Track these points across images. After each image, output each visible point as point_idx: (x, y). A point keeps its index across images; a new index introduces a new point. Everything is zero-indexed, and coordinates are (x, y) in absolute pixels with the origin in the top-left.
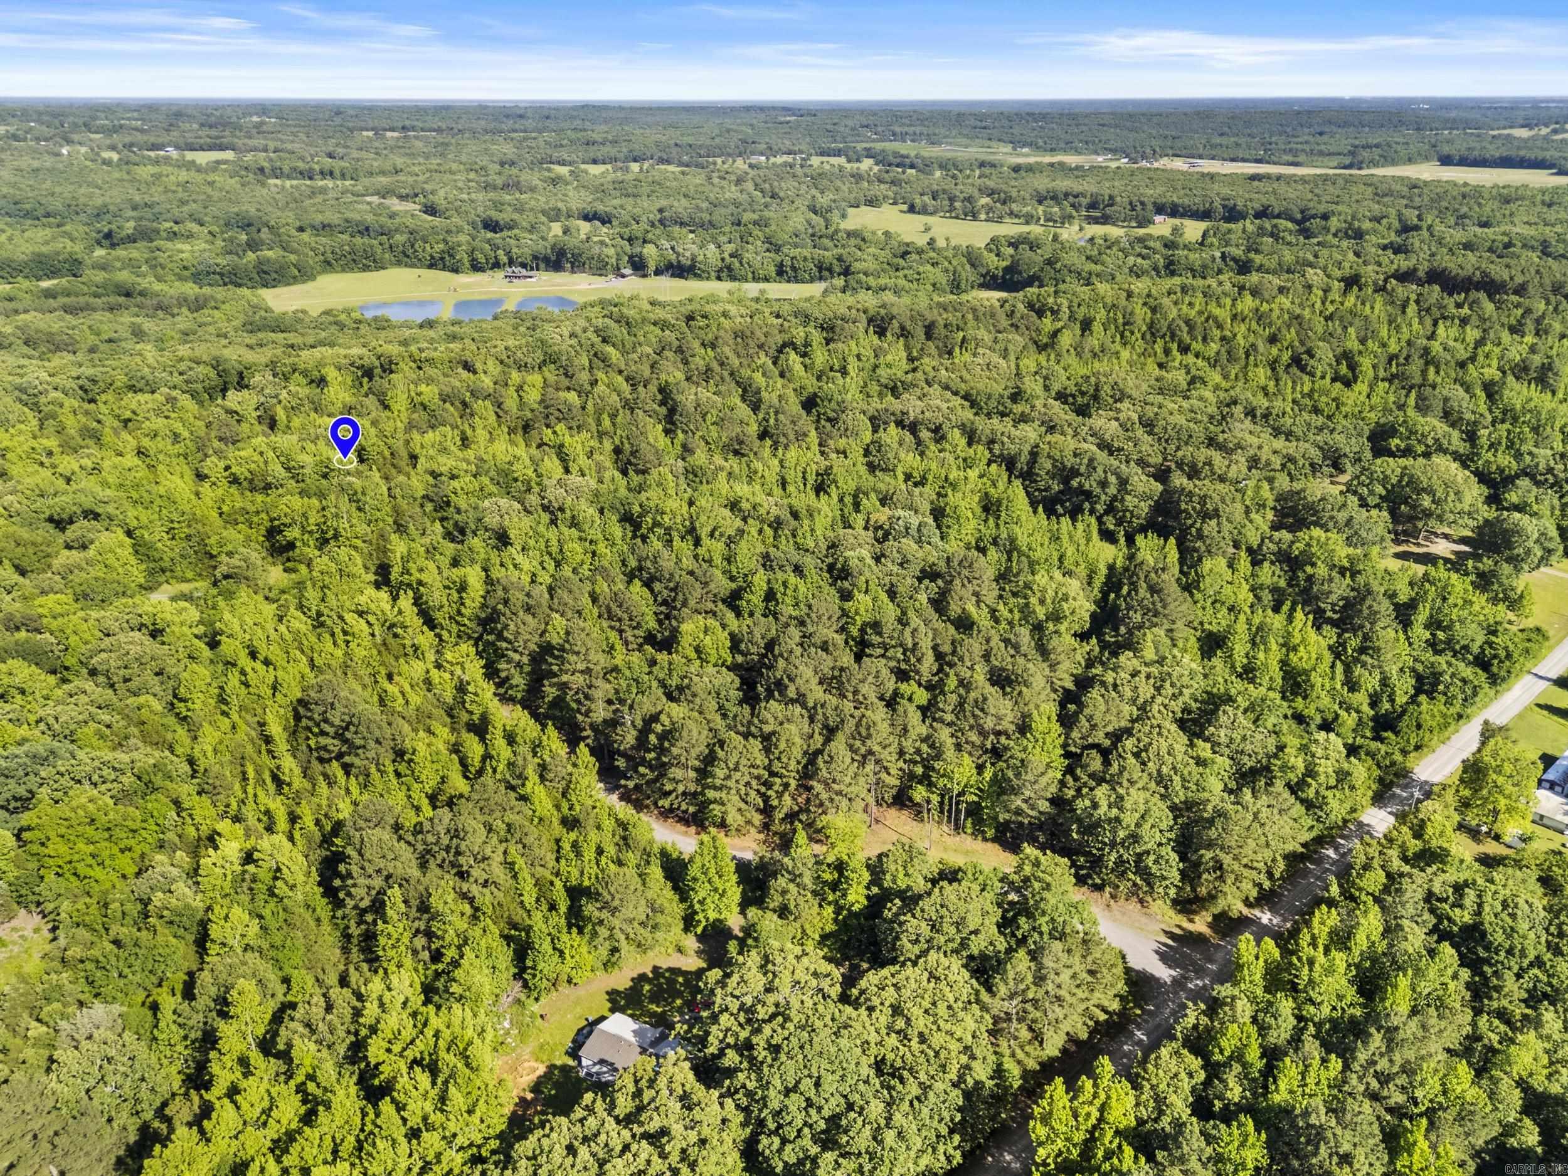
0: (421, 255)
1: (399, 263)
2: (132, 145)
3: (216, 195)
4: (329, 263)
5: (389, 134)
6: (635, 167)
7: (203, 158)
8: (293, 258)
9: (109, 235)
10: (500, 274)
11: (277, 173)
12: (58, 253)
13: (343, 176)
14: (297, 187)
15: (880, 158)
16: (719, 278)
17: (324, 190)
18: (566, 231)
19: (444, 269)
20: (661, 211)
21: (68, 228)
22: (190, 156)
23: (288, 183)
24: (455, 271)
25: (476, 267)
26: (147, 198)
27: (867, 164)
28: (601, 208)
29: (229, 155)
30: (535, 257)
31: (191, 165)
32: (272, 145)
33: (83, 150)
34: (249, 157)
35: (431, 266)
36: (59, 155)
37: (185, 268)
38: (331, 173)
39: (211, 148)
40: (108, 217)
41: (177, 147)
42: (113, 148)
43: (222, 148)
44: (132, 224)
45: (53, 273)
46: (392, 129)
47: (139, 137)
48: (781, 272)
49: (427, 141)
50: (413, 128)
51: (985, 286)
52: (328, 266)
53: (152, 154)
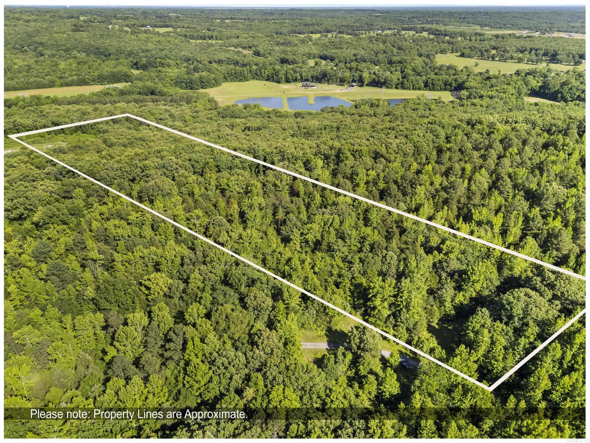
0: (263, 75)
1: (254, 78)
2: (134, 25)
3: (173, 47)
4: (226, 78)
5: (226, 21)
6: (330, 35)
7: (162, 30)
8: (213, 76)
9: (136, 64)
10: (300, 84)
11: (192, 37)
12: (120, 72)
13: (217, 39)
14: (202, 43)
15: (430, 32)
16: (396, 88)
17: (212, 45)
18: (316, 64)
19: (273, 81)
20: (354, 55)
21: (121, 60)
22: (157, 30)
23: (198, 41)
24: (279, 82)
25: (288, 81)
26: (147, 48)
27: (425, 34)
28: (327, 53)
29: (170, 29)
30: (312, 77)
31: (158, 34)
32: (186, 25)
33: (117, 27)
34: (179, 30)
35: (267, 80)
36: (108, 29)
37: (172, 80)
38: (212, 37)
39: (163, 27)
40: (133, 55)
41: (151, 26)
42: (127, 26)
43: (167, 26)
44: (145, 59)
45: (119, 81)
46: (227, 19)
47: (136, 22)
48: (426, 85)
49: (243, 24)
50: (235, 19)
51: (530, 95)
52: (225, 79)
53: (143, 29)
